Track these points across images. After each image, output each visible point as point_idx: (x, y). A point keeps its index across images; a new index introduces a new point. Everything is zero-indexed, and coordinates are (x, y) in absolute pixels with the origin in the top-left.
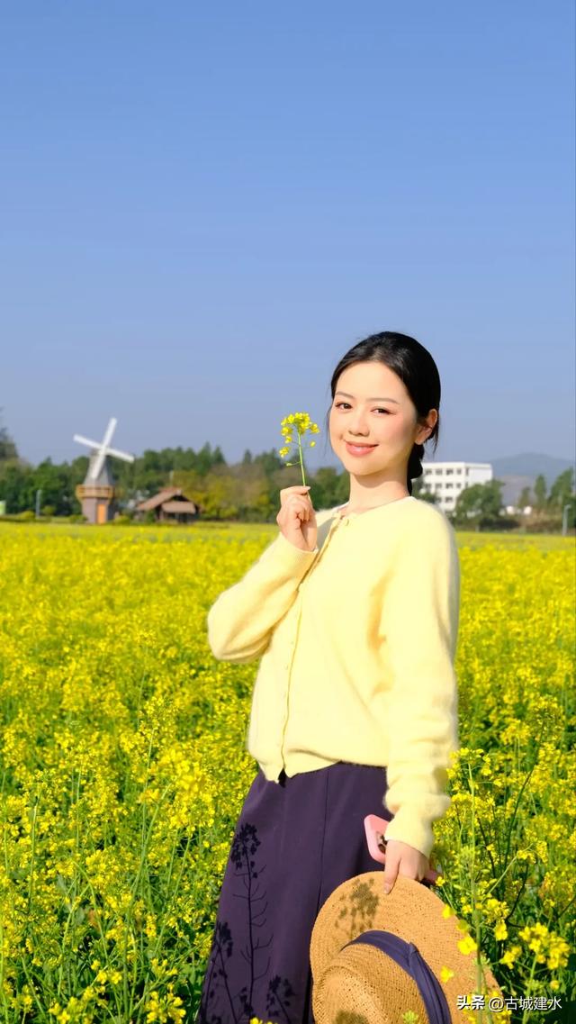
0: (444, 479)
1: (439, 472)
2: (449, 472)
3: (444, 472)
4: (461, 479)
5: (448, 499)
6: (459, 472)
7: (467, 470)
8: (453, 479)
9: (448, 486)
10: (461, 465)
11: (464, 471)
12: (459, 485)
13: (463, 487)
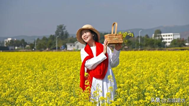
0: (168, 37)
1: (166, 36)
2: (169, 36)
3: (168, 36)
4: (172, 37)
5: (169, 42)
6: (171, 36)
7: (174, 35)
8: (170, 37)
9: (169, 39)
10: (172, 34)
11: (173, 35)
12: (171, 39)
13: (173, 39)
